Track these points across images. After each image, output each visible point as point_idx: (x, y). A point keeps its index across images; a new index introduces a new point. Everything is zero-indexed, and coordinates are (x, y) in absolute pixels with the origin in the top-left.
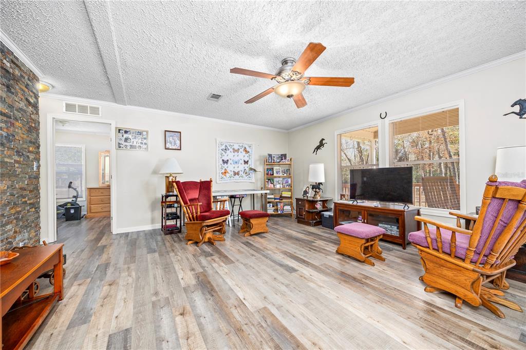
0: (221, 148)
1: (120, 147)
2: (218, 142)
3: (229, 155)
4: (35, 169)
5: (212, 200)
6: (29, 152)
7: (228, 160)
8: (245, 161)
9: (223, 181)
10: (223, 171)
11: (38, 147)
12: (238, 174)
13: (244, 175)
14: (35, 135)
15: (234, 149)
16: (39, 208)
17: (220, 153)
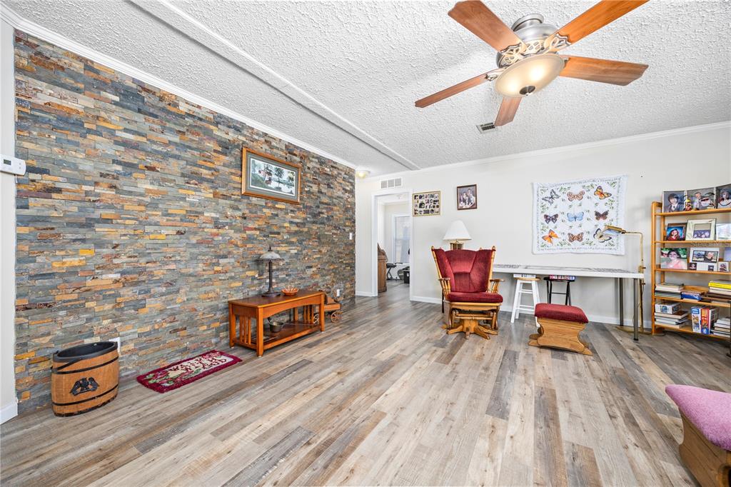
0: (541, 197)
1: (415, 214)
2: (536, 187)
3: (559, 207)
4: (351, 238)
5: (490, 278)
6: (346, 226)
7: (556, 216)
8: (597, 214)
9: (546, 251)
10: (546, 234)
11: (354, 222)
12: (579, 238)
13: (596, 240)
14: (351, 213)
15: (570, 194)
16: (354, 267)
17: (540, 204)
